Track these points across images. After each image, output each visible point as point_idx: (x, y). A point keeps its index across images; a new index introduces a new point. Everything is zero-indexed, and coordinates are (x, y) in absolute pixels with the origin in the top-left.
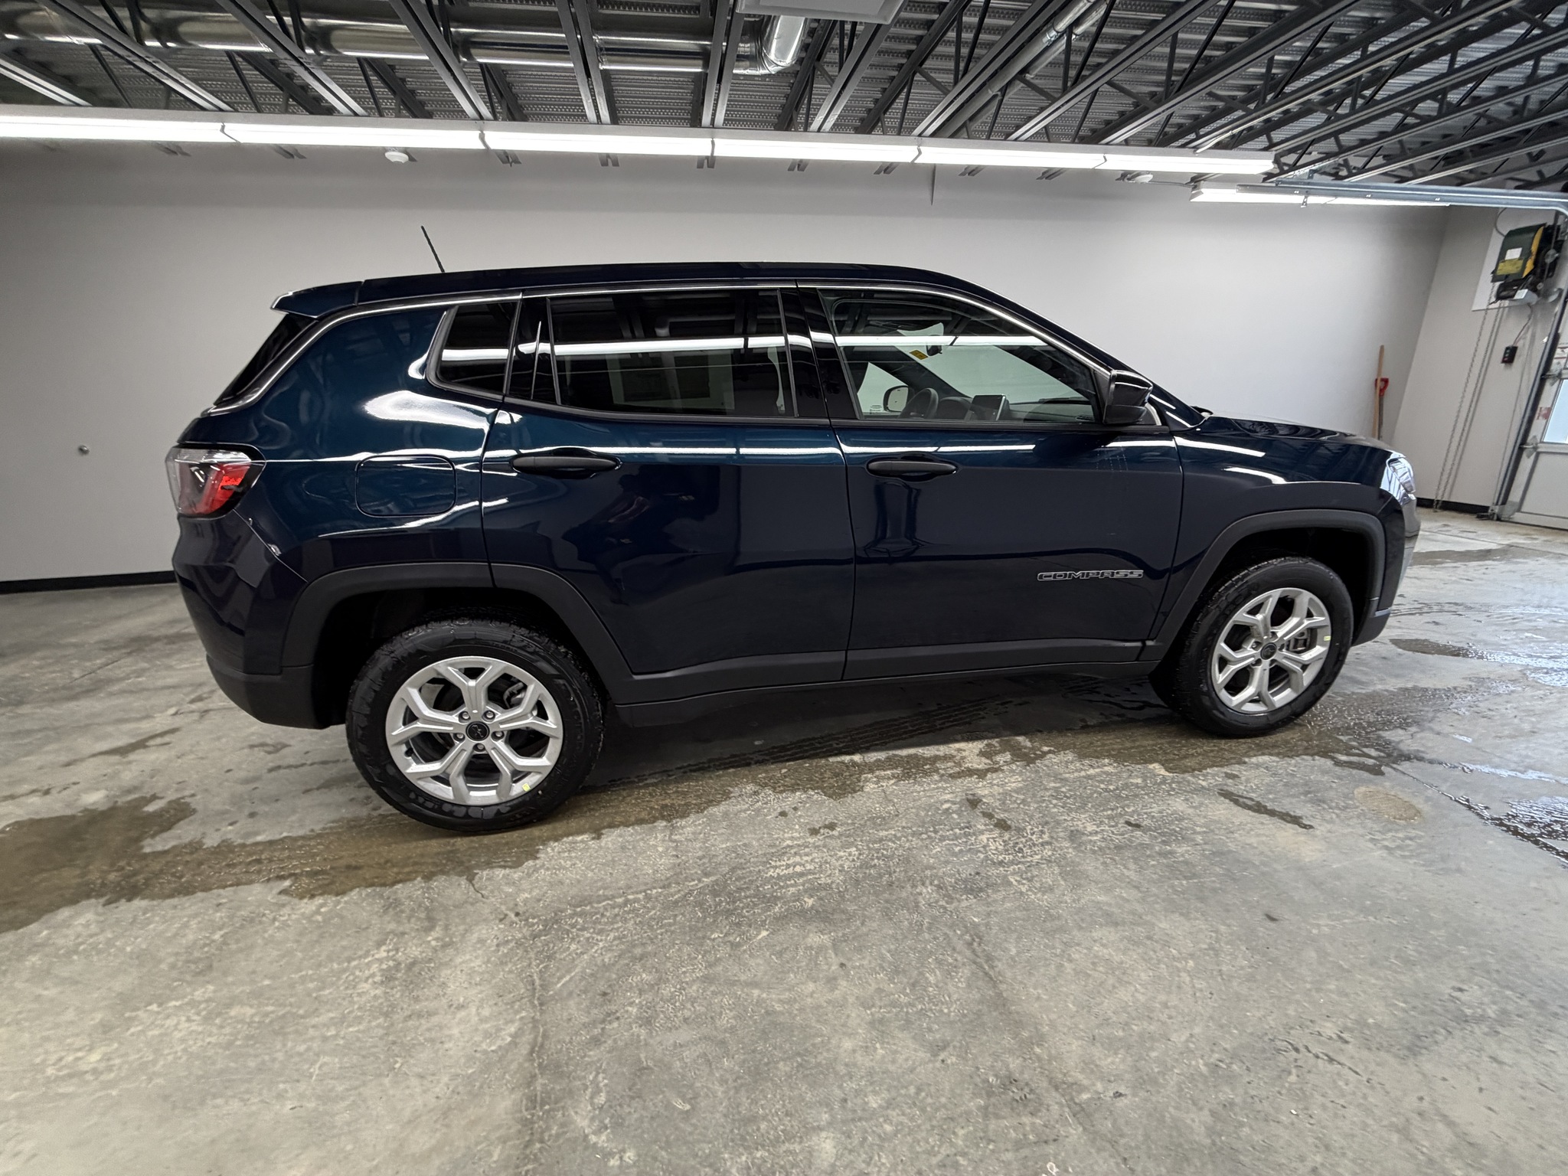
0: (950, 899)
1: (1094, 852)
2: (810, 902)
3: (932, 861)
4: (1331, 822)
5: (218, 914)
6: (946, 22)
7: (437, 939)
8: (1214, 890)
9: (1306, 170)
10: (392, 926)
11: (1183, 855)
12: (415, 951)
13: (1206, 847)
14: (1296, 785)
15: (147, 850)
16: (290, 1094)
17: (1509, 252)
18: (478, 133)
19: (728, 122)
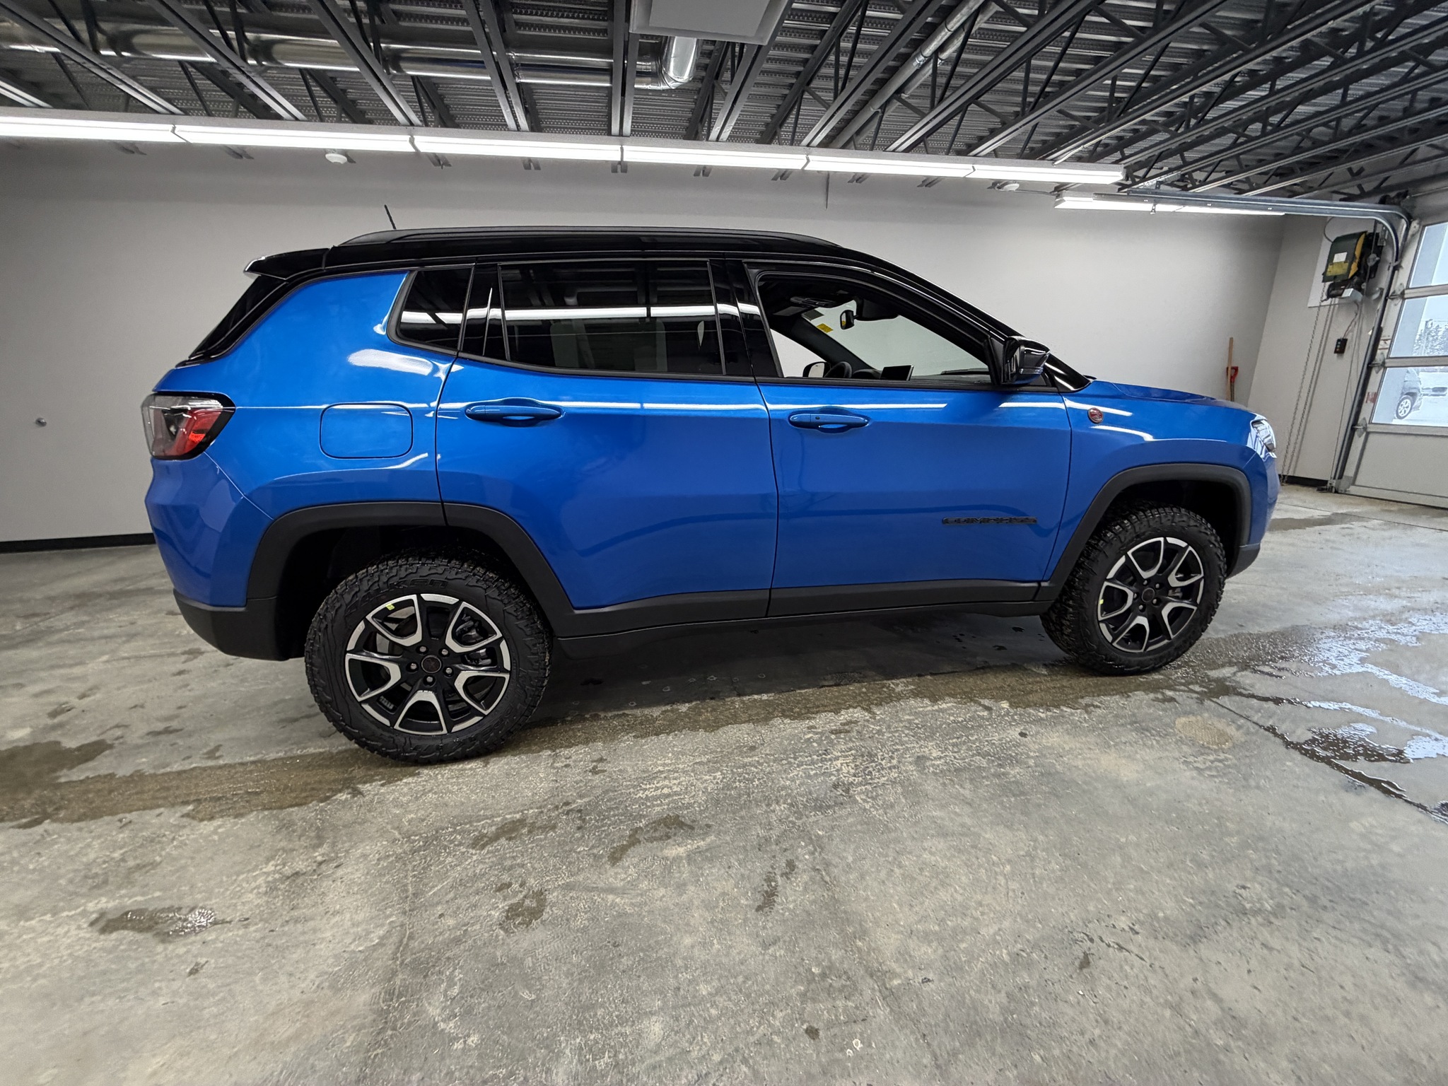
0: (800, 815)
1: (936, 774)
3: (788, 783)
4: (1152, 747)
5: (121, 836)
6: (826, 48)
8: (1039, 806)
9: (1154, 181)
11: (1015, 777)
12: (300, 865)
13: (1037, 769)
14: (1125, 717)
15: (63, 780)
16: (165, 991)
17: (1336, 256)
18: (407, 137)
19: (634, 132)
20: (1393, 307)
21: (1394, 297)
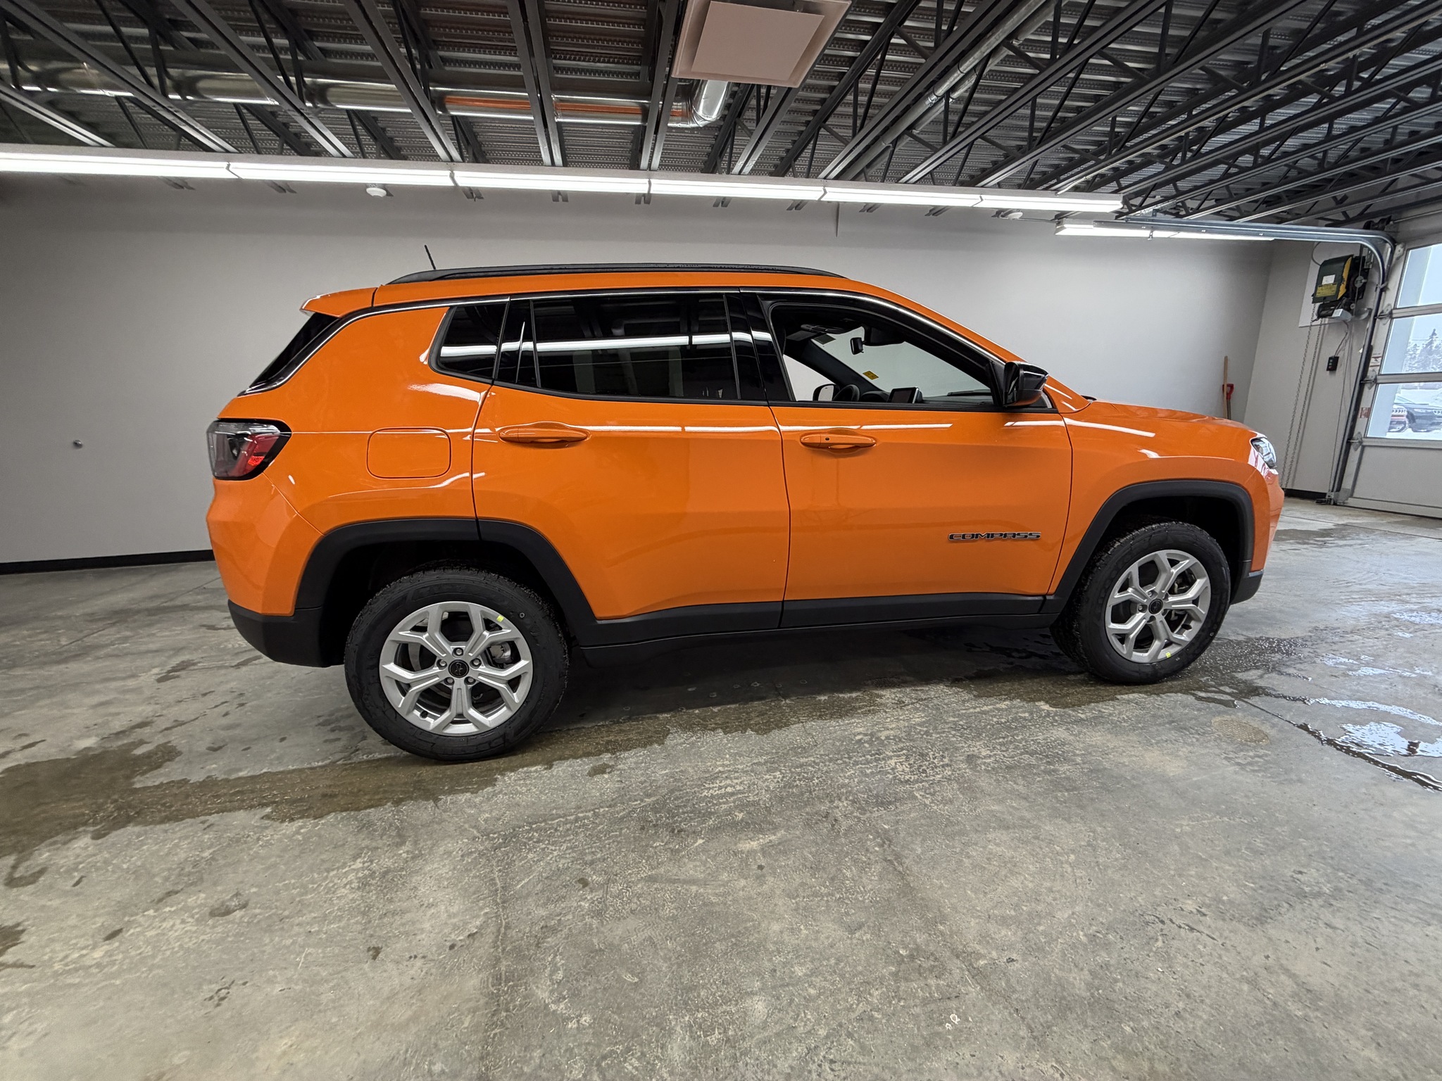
0: (863, 811)
1: (988, 771)
2: (740, 816)
3: (847, 781)
4: (1192, 745)
6: (844, 89)
7: (408, 852)
8: (1093, 799)
9: (1151, 209)
10: (367, 842)
11: (1065, 773)
12: (387, 862)
13: (1086, 766)
14: (1162, 717)
15: (138, 786)
16: (279, 979)
17: (1325, 278)
18: (448, 173)
19: (663, 166)
20: (1382, 326)
21: (1382, 317)
